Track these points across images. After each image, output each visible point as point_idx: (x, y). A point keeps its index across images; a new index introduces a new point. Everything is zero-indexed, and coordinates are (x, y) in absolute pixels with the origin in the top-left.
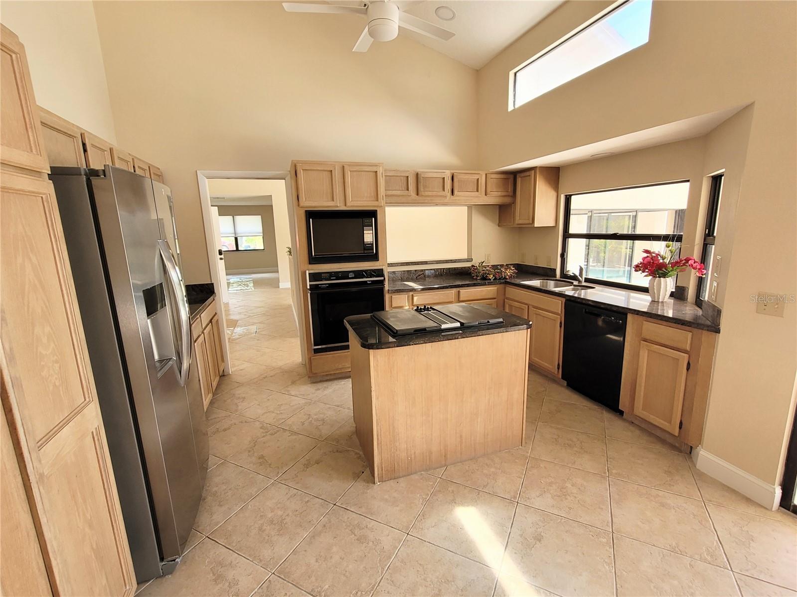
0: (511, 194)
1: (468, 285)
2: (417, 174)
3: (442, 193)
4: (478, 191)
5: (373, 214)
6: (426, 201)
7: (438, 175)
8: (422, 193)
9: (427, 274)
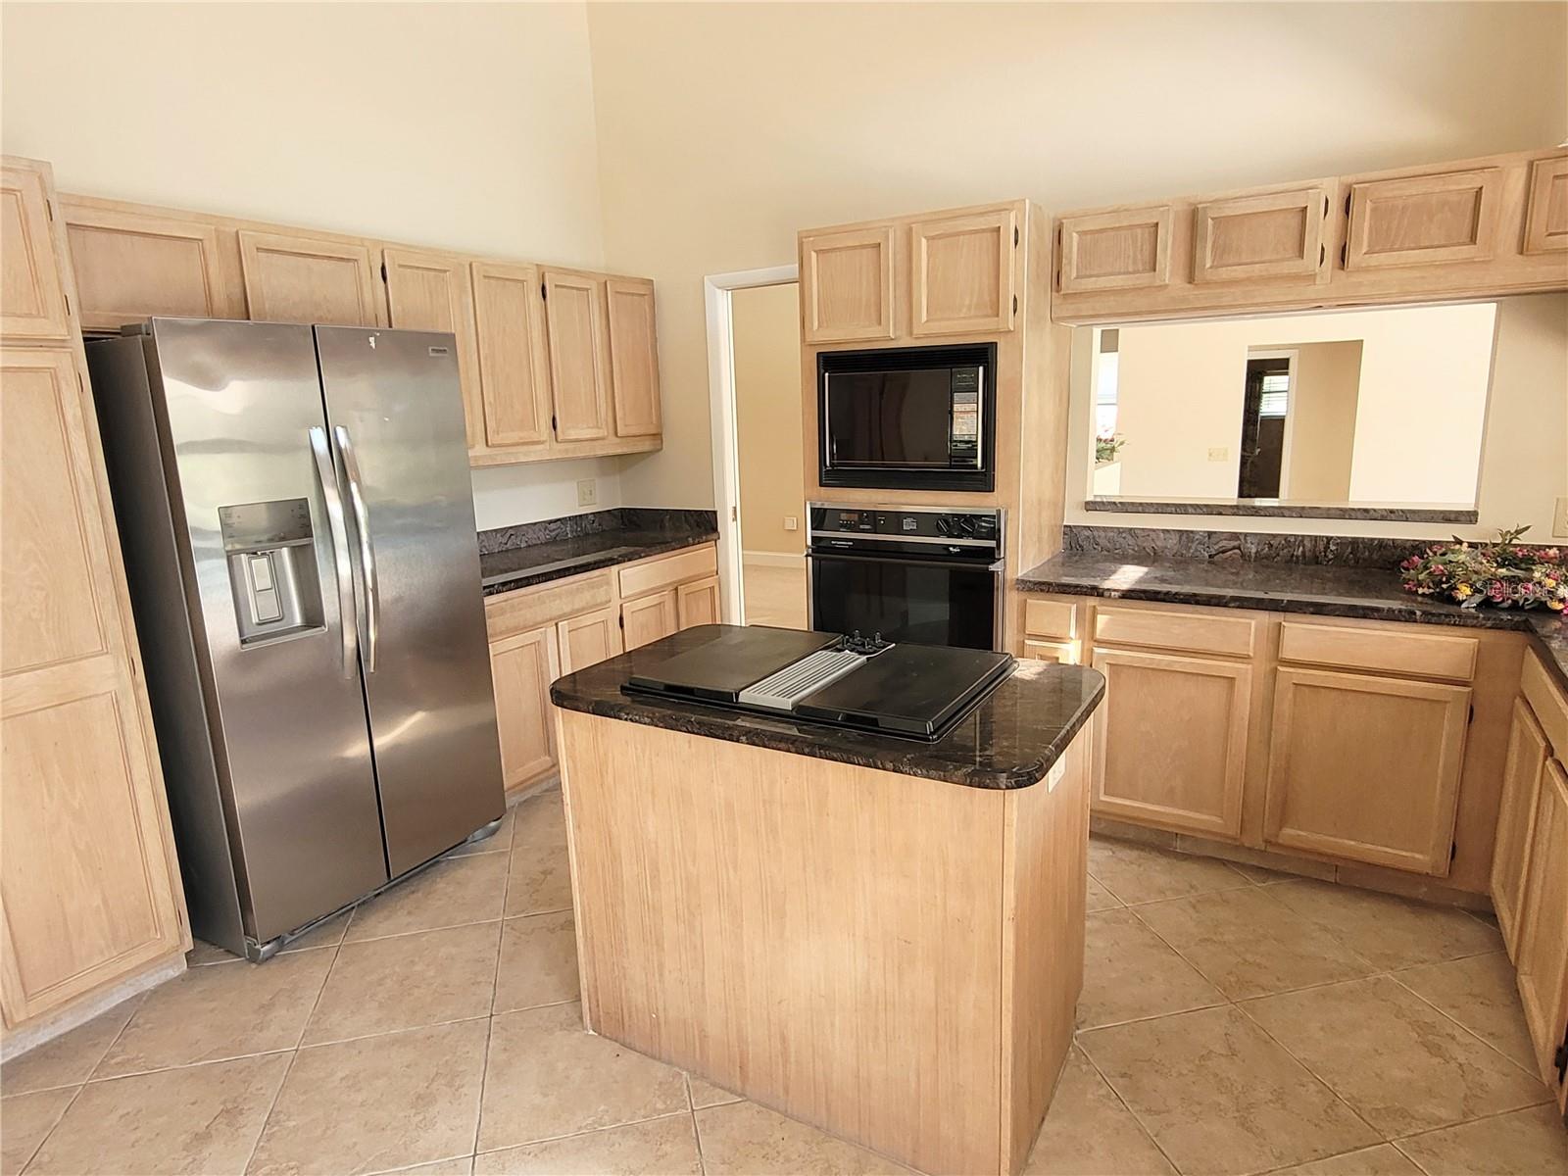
1: (1319, 610)
2: (1192, 210)
3: (1295, 267)
4: (1473, 239)
5: (980, 356)
6: (1225, 301)
7: (1282, 203)
8: (1210, 275)
9: (1254, 551)
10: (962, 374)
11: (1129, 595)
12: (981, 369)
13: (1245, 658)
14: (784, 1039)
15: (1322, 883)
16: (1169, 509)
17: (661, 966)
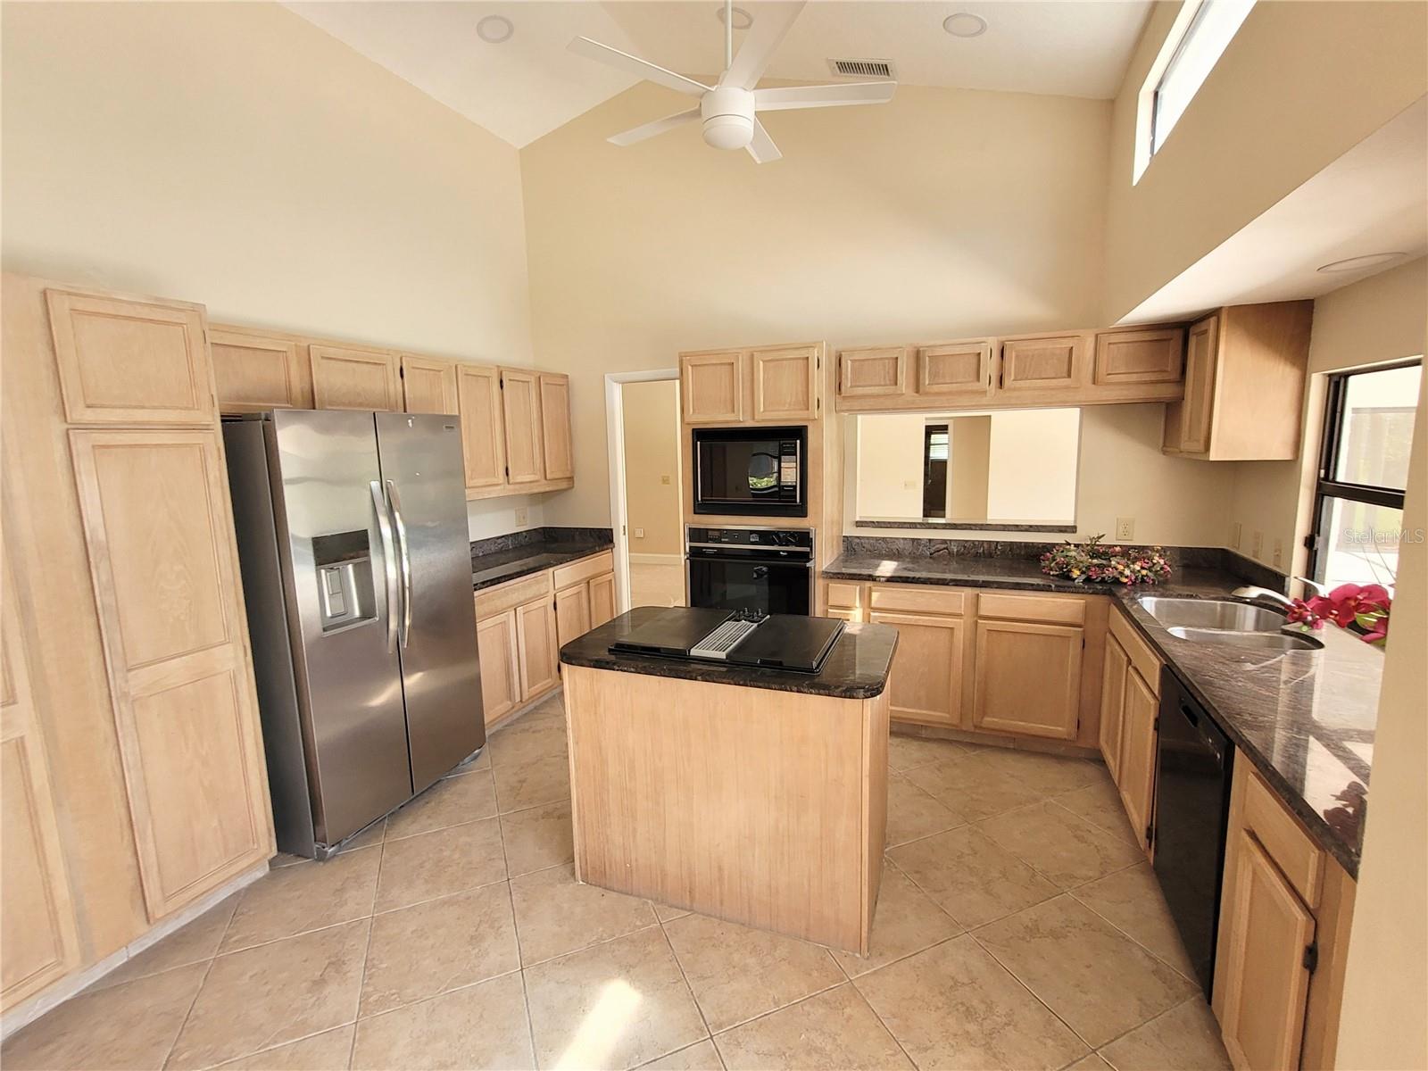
0: (1175, 376)
2: (918, 352)
3: (975, 386)
4: (1069, 376)
5: (799, 433)
6: (937, 404)
7: (966, 350)
8: (928, 389)
9: (955, 550)
10: (787, 443)
11: (891, 580)
12: (798, 441)
13: (959, 616)
14: (720, 869)
15: (1007, 749)
16: (906, 526)
17: (635, 830)
